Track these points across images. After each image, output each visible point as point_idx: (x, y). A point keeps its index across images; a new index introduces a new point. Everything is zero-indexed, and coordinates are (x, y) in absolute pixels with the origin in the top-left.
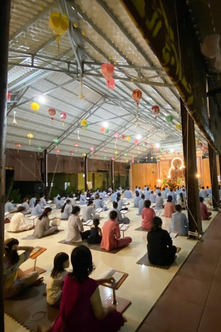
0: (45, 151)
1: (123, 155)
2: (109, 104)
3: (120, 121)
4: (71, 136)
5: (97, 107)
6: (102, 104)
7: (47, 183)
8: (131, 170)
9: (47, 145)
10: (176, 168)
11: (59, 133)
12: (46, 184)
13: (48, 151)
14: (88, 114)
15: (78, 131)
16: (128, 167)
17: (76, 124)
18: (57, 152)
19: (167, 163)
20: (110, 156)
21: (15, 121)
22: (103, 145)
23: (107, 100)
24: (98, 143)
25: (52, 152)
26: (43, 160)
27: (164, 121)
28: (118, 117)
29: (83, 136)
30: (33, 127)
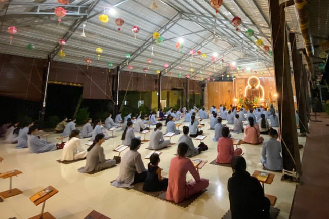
0: (118, 68)
1: (199, 73)
2: (186, 19)
3: (196, 38)
4: (145, 53)
5: (173, 23)
6: (178, 19)
7: (118, 102)
8: (206, 89)
9: (120, 62)
10: (253, 87)
11: (133, 49)
12: (116, 103)
13: (121, 67)
14: (164, 30)
15: (153, 48)
16: (204, 86)
17: (151, 40)
18: (130, 68)
19: (243, 81)
20: (185, 73)
21: (83, 35)
22: (179, 62)
23: (183, 16)
24: (173, 60)
25: (125, 69)
26: (115, 77)
27: (241, 38)
28: (193, 33)
29: (158, 53)
30: (105, 42)
